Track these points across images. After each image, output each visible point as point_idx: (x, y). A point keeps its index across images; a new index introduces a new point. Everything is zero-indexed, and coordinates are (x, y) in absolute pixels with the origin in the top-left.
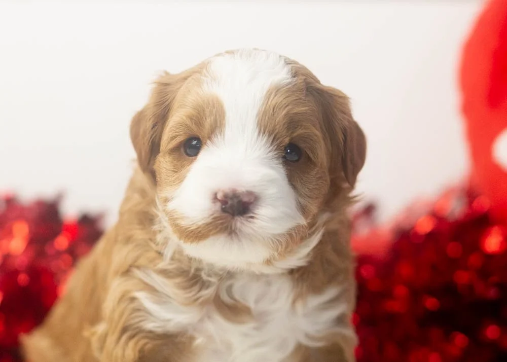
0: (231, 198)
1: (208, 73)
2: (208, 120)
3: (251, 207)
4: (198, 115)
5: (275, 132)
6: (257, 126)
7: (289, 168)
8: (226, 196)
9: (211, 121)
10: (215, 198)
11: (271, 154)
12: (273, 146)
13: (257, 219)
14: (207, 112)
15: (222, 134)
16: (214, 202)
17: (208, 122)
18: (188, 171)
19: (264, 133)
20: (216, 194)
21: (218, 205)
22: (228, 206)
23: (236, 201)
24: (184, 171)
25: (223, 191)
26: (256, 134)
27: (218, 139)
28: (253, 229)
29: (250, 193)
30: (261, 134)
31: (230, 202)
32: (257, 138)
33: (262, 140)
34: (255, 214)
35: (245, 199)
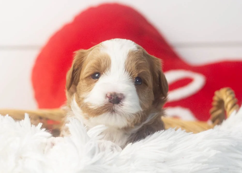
0: (114, 96)
1: (102, 46)
2: (103, 64)
3: (121, 101)
4: (98, 62)
5: (132, 70)
6: (125, 68)
7: (137, 87)
8: (111, 95)
9: (104, 64)
10: (106, 96)
11: (130, 80)
12: (131, 76)
13: (124, 106)
14: (102, 61)
15: (110, 70)
16: (106, 98)
17: (103, 65)
18: (94, 86)
19: (127, 71)
20: (107, 95)
21: (108, 99)
22: (112, 100)
23: (115, 97)
24: (92, 86)
25: (110, 93)
26: (124, 71)
27: (107, 72)
28: (122, 110)
29: (122, 94)
30: (126, 71)
31: (113, 98)
32: (124, 73)
33: (126, 74)
34: (123, 103)
35: (119, 97)
